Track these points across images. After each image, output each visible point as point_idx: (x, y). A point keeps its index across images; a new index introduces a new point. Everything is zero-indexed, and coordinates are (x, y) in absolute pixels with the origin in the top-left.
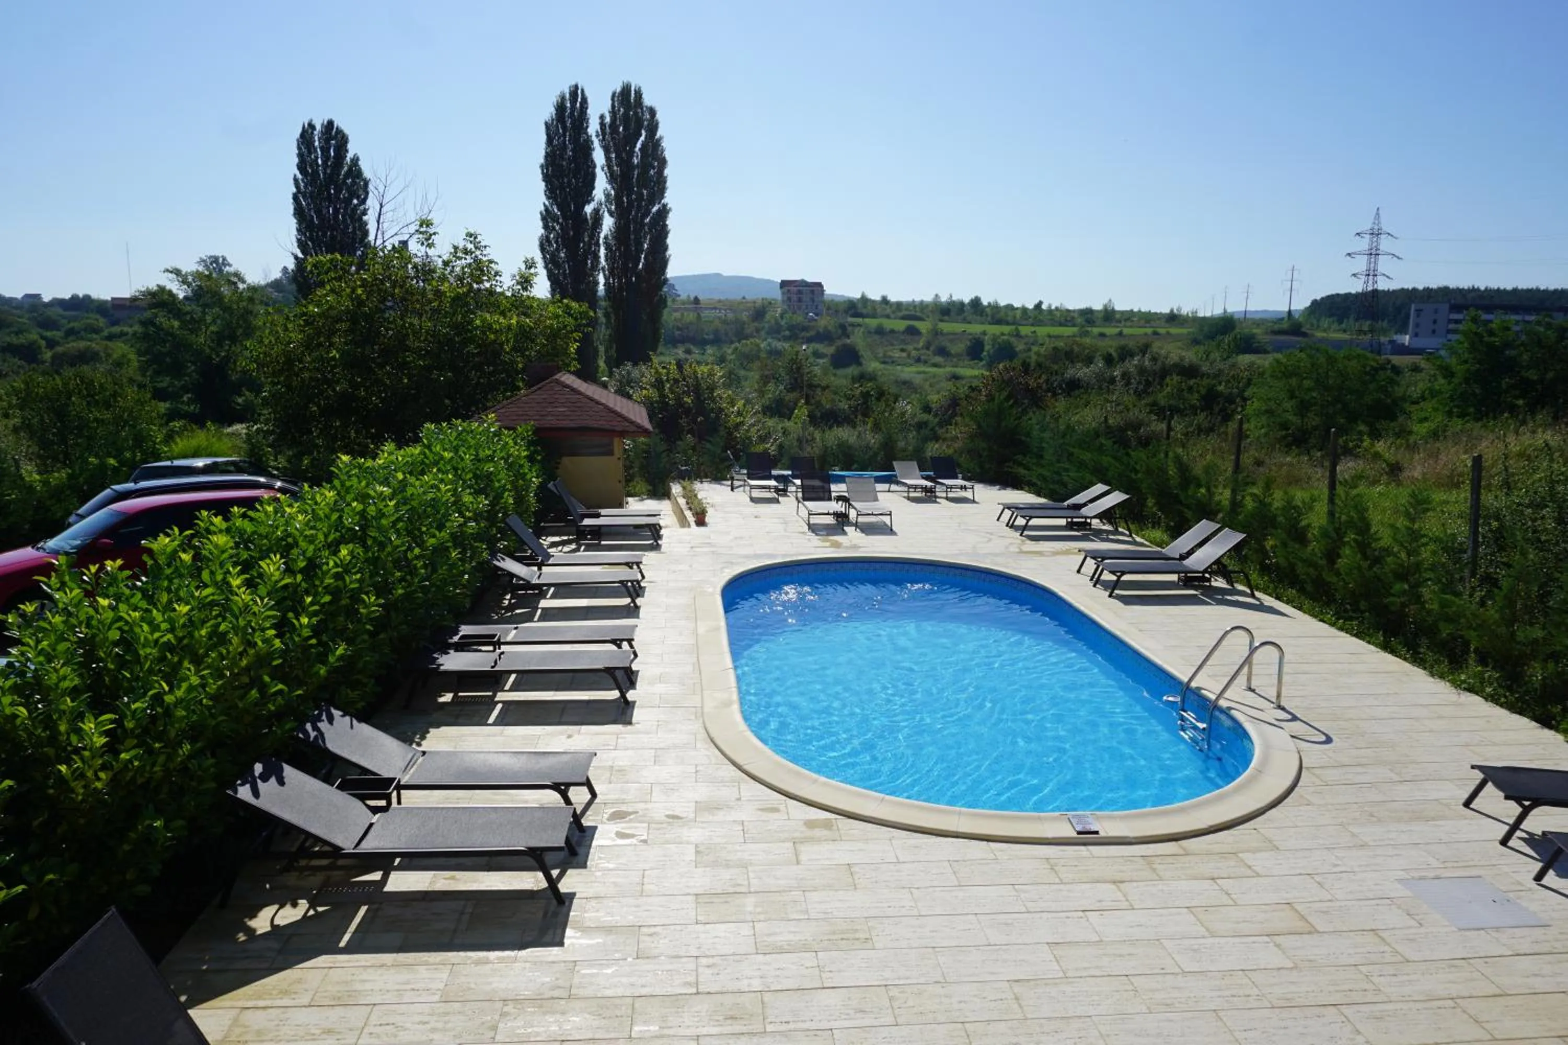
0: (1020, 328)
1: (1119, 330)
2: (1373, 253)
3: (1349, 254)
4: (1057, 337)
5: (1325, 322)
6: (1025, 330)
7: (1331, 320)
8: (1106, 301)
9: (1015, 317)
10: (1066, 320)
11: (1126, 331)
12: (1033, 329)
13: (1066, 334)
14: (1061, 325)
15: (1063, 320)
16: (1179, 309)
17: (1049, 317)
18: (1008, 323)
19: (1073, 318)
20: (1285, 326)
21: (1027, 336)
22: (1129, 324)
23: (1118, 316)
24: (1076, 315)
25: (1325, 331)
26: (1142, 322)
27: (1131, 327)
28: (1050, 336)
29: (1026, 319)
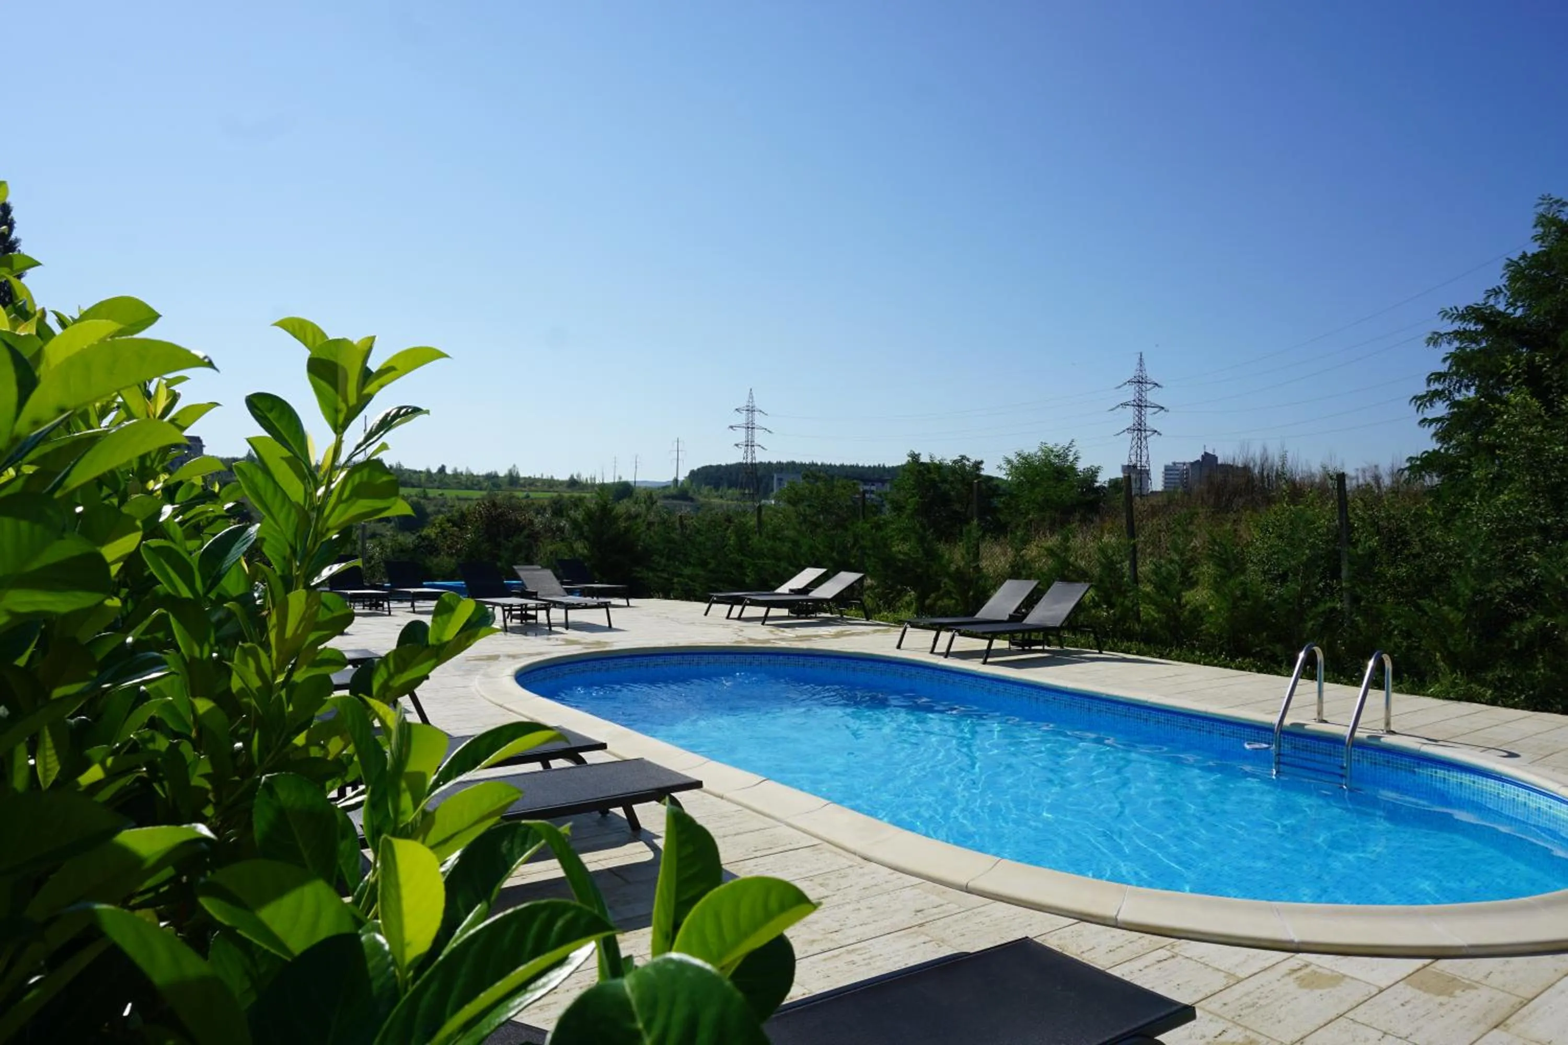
0: (427, 490)
1: (525, 494)
2: (750, 427)
3: (731, 427)
4: (466, 499)
5: (705, 490)
6: (433, 493)
7: (708, 487)
8: (510, 467)
9: (420, 480)
10: (473, 484)
11: (532, 495)
12: (440, 492)
13: (475, 497)
14: (468, 488)
15: (469, 483)
16: (578, 476)
17: (456, 481)
18: (413, 486)
19: (479, 482)
20: (673, 491)
21: (434, 498)
22: (533, 488)
23: (522, 482)
24: (481, 479)
25: (705, 497)
26: (546, 488)
27: (537, 491)
28: (459, 499)
29: (432, 482)
